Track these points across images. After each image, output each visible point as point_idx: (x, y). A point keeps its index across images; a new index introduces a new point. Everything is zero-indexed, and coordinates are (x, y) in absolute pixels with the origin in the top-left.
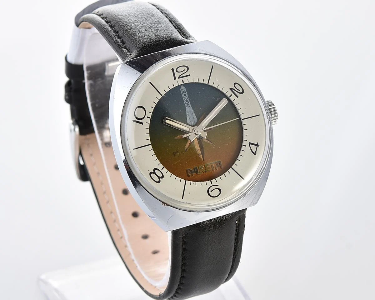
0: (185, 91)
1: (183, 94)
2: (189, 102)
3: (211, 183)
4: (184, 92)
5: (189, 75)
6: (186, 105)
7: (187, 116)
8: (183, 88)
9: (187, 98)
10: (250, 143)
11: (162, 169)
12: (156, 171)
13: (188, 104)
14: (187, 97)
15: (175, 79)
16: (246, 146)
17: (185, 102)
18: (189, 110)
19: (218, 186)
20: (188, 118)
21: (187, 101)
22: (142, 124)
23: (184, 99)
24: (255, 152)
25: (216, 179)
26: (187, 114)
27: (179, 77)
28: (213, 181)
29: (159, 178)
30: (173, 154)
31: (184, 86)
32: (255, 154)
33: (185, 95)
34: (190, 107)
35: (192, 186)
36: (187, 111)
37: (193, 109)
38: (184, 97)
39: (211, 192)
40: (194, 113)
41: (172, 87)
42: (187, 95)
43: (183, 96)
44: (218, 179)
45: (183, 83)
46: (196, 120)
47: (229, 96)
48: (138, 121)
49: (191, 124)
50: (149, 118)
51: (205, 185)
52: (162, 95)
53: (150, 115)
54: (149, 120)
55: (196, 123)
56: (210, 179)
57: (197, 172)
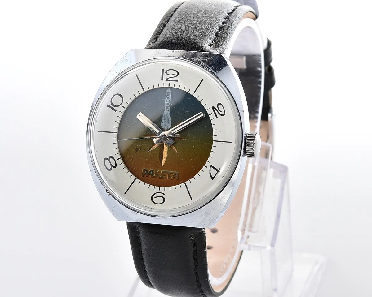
0: (170, 95)
1: (167, 97)
2: (169, 106)
3: (159, 190)
4: (168, 95)
5: (177, 81)
6: (165, 108)
7: (163, 118)
8: (169, 90)
9: (169, 102)
10: (211, 166)
11: (117, 159)
12: (111, 159)
13: (167, 108)
14: (169, 100)
16: (206, 167)
17: (166, 105)
18: (167, 113)
19: (164, 194)
21: (168, 104)
23: (166, 102)
24: (213, 177)
25: (166, 187)
27: (167, 80)
28: (162, 188)
29: (112, 166)
30: (136, 149)
31: (171, 90)
32: (213, 178)
33: (168, 98)
34: (169, 111)
35: (139, 185)
36: (164, 114)
37: (171, 115)
38: (166, 100)
39: (155, 198)
40: (170, 119)
41: (156, 86)
42: (170, 98)
43: (166, 98)
44: (167, 188)
45: (169, 86)
46: (170, 125)
47: (209, 114)
48: (113, 107)
49: (163, 128)
50: (125, 108)
51: (152, 189)
52: (144, 91)
53: (126, 106)
54: (123, 110)
55: (169, 128)
56: (160, 186)
57: (152, 175)
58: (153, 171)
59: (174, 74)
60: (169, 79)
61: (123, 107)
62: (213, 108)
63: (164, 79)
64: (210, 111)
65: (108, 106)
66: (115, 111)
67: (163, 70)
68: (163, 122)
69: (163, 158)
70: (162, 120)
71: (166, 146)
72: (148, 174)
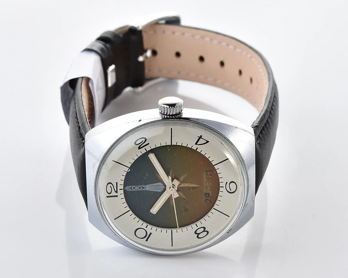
0: (131, 187)
1: (133, 189)
2: (142, 187)
3: (223, 187)
4: (131, 188)
5: (117, 183)
6: (143, 189)
7: (154, 190)
8: (126, 188)
9: (138, 187)
10: (196, 144)
11: (197, 226)
12: (197, 232)
13: (144, 188)
14: (136, 187)
15: (117, 196)
16: (197, 148)
17: (141, 189)
18: (149, 188)
19: (227, 183)
20: (156, 190)
21: (140, 188)
22: (152, 233)
23: (138, 190)
24: (206, 141)
25: (220, 182)
26: (152, 190)
27: (117, 192)
28: (221, 185)
29: (204, 231)
30: (186, 211)
31: (126, 187)
32: (208, 142)
33: (134, 188)
34: (146, 186)
35: (219, 205)
36: (149, 190)
37: (149, 184)
38: (136, 189)
39: (231, 190)
40: (153, 184)
41: (124, 200)
42: (134, 186)
43: (134, 190)
44: (221, 180)
45: (122, 189)
46: (160, 184)
47: (146, 151)
48: (147, 237)
49: (163, 189)
50: (147, 226)
51: (223, 193)
52: (129, 211)
53: (145, 224)
54: (150, 227)
55: (162, 184)
56: (219, 187)
57: (209, 194)
58: (205, 194)
59: (111, 187)
60: (116, 191)
61: (146, 227)
62: (139, 148)
63: (116, 194)
64: (143, 151)
65: (147, 240)
66: (151, 234)
67: (108, 197)
68: (157, 190)
69: (192, 186)
70: (155, 191)
71: (181, 185)
72: (209, 198)
